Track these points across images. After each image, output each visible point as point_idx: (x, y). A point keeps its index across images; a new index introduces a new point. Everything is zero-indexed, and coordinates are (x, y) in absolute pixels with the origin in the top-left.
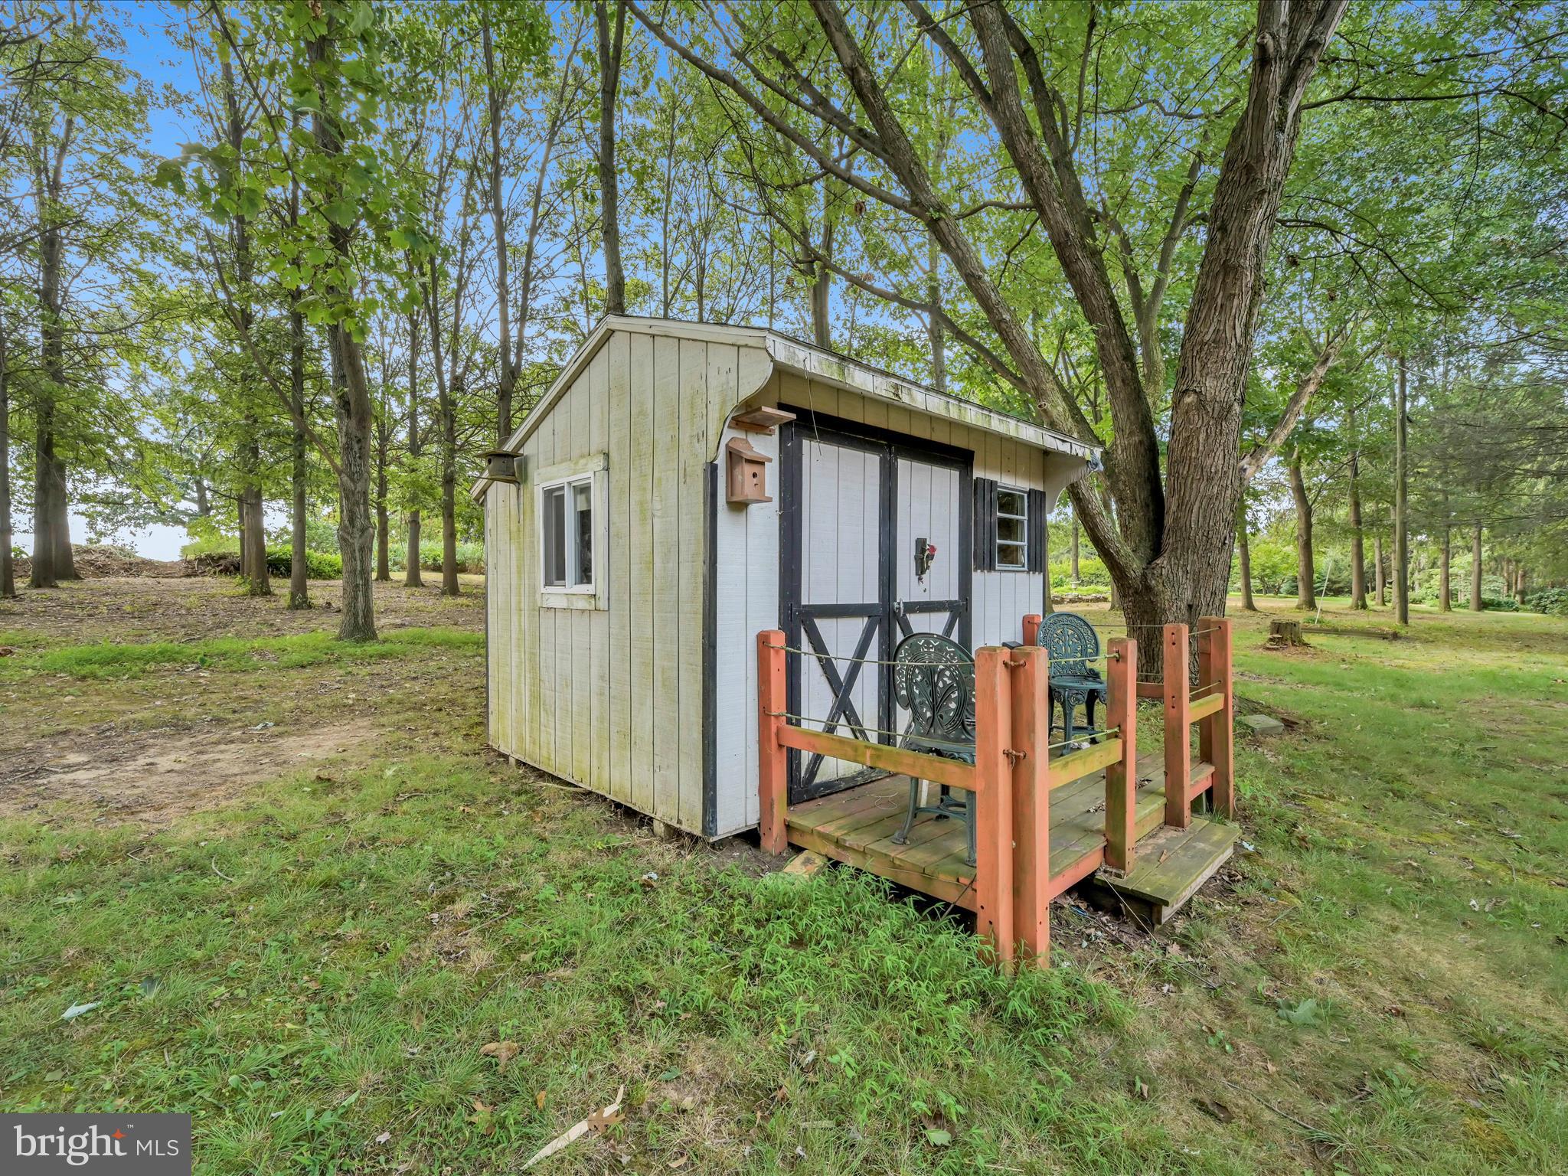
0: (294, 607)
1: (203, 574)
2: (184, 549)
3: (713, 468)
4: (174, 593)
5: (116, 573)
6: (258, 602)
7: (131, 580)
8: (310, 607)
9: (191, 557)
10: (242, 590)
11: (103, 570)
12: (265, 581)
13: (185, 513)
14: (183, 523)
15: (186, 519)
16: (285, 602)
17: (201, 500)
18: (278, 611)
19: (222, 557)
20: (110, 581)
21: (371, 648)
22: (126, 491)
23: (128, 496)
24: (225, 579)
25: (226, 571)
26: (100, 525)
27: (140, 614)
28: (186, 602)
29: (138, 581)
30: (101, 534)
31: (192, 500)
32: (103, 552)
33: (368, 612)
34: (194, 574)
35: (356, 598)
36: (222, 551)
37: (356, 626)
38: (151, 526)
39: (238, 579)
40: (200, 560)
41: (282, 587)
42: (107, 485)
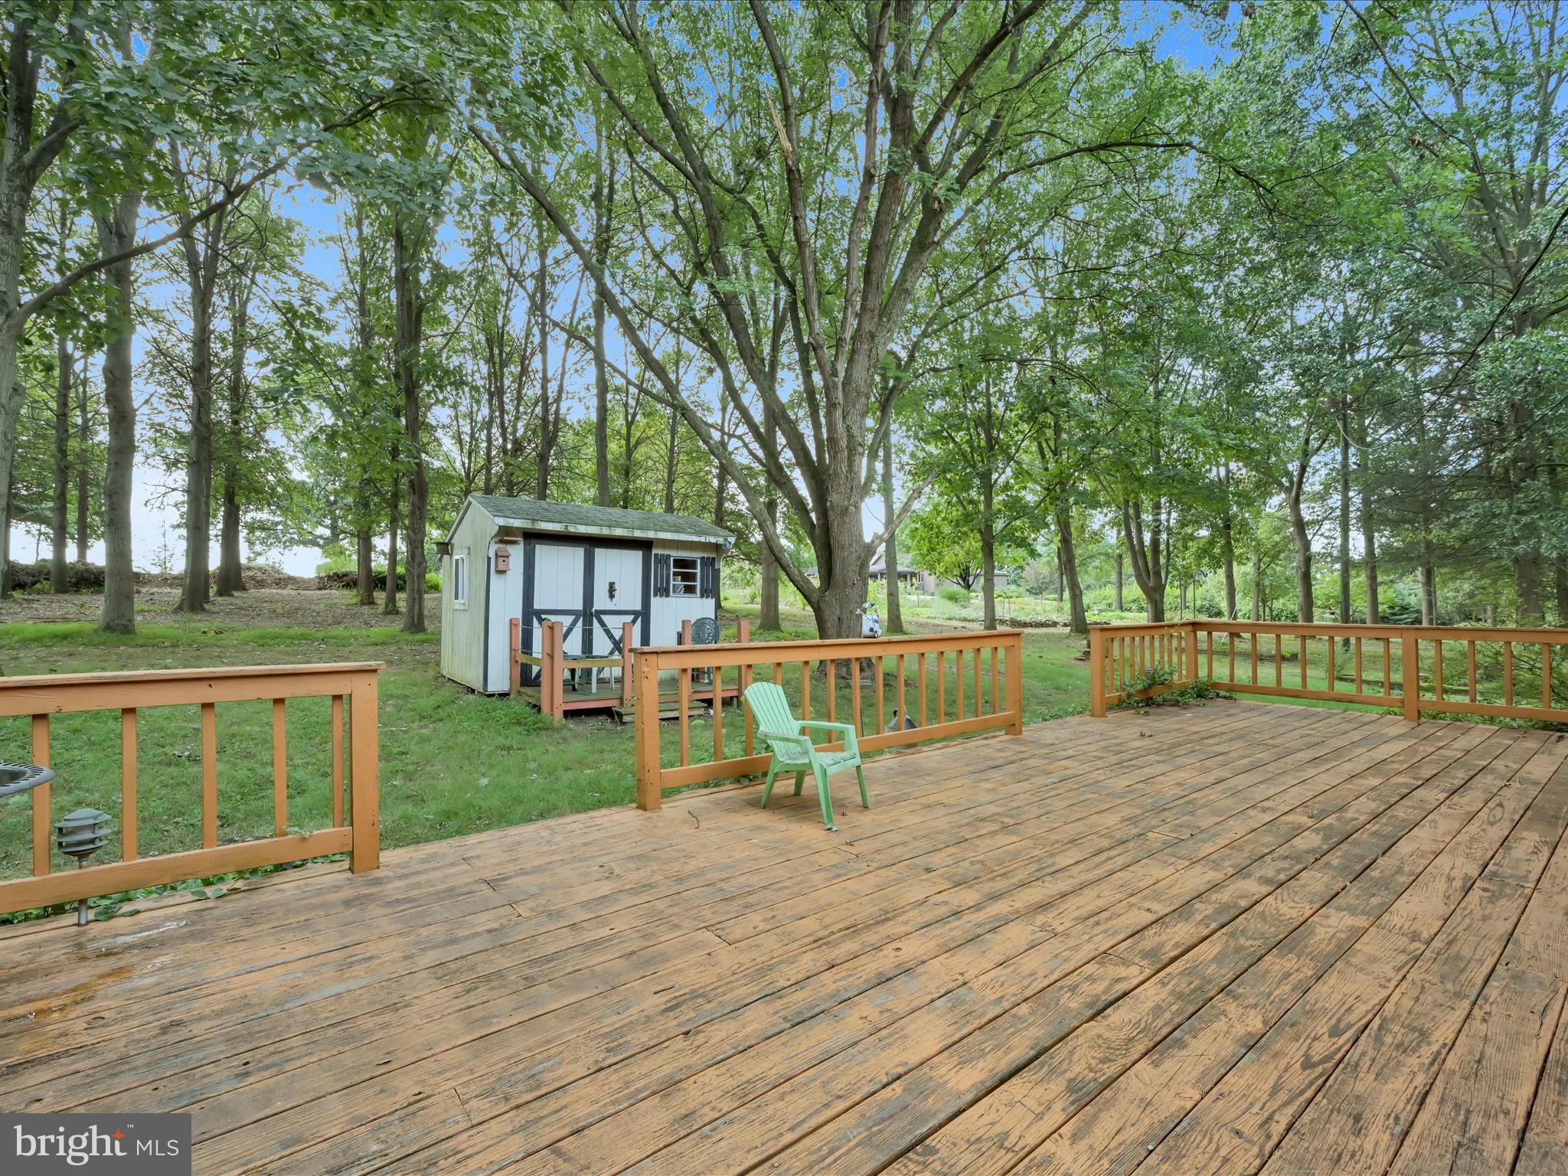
0: (387, 613)
1: (330, 588)
2: (319, 568)
3: (489, 559)
4: (310, 601)
5: (270, 586)
6: (366, 609)
7: (280, 591)
8: (397, 613)
9: (323, 574)
10: (354, 601)
11: (261, 584)
12: (370, 595)
13: (321, 537)
14: (319, 545)
15: (322, 542)
16: (381, 609)
17: (333, 527)
18: (376, 615)
19: (345, 575)
20: (266, 591)
21: (420, 636)
22: (277, 519)
23: (277, 523)
24: (346, 592)
25: (347, 586)
26: (258, 548)
27: (288, 615)
28: (317, 608)
29: (284, 592)
30: (260, 554)
31: (326, 527)
32: (260, 569)
33: (421, 616)
34: (324, 588)
35: (413, 606)
36: (344, 570)
37: (413, 624)
38: (295, 547)
39: (354, 592)
40: (329, 577)
41: (380, 596)
42: (264, 515)
